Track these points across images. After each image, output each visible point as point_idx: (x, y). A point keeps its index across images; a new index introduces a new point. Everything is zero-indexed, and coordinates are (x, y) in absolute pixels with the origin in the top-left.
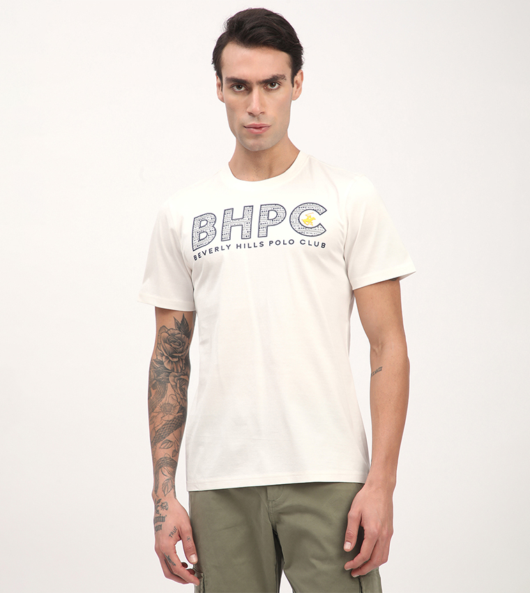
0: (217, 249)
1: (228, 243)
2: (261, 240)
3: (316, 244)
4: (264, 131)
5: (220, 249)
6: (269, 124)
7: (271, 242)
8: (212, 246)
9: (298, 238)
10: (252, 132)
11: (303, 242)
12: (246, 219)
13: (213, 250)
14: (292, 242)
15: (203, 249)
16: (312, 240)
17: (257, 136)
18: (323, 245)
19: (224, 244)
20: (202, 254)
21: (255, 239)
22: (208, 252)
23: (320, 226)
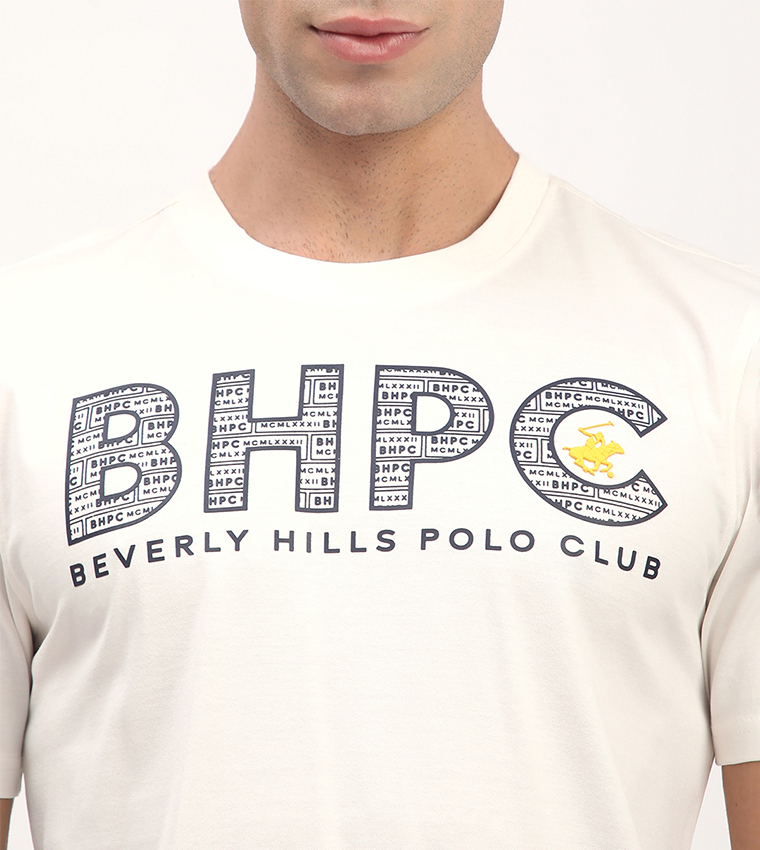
0: (183, 544)
1: (236, 521)
2: (386, 519)
3: (626, 562)
4: (396, 52)
5: (198, 545)
6: (418, 20)
7: (428, 535)
8: (164, 526)
9: (551, 525)
10: (342, 54)
11: (572, 546)
12: (314, 421)
13: (168, 548)
14: (524, 541)
15: (121, 539)
16: (612, 540)
17: (363, 72)
18: (653, 568)
19: (220, 525)
20: (112, 563)
21: (354, 514)
22: (141, 554)
23: (642, 485)
